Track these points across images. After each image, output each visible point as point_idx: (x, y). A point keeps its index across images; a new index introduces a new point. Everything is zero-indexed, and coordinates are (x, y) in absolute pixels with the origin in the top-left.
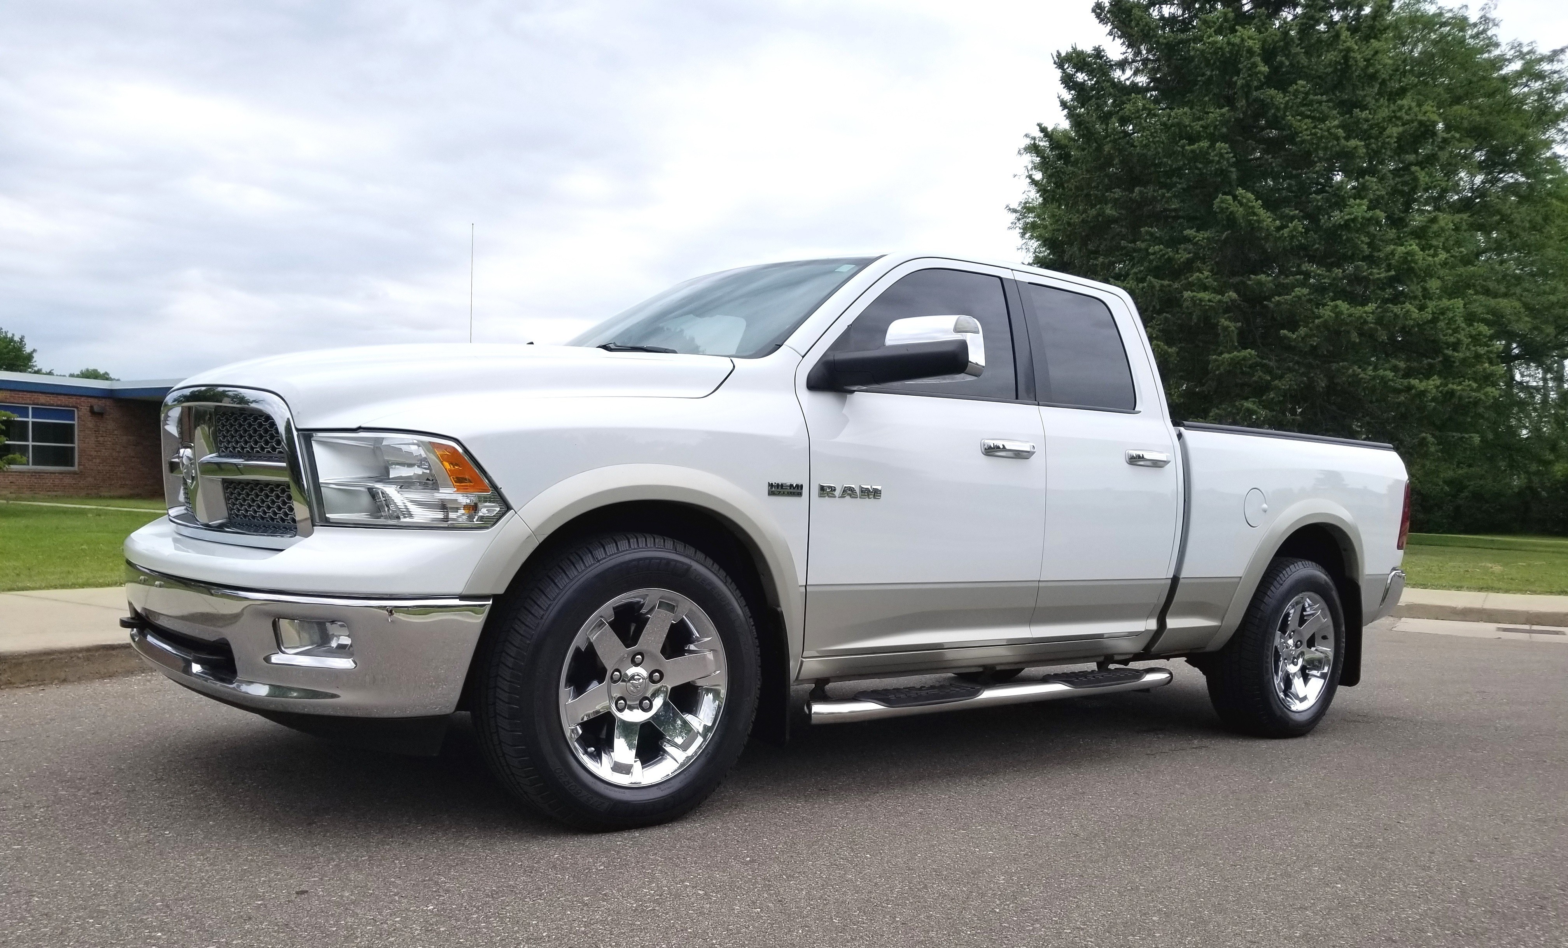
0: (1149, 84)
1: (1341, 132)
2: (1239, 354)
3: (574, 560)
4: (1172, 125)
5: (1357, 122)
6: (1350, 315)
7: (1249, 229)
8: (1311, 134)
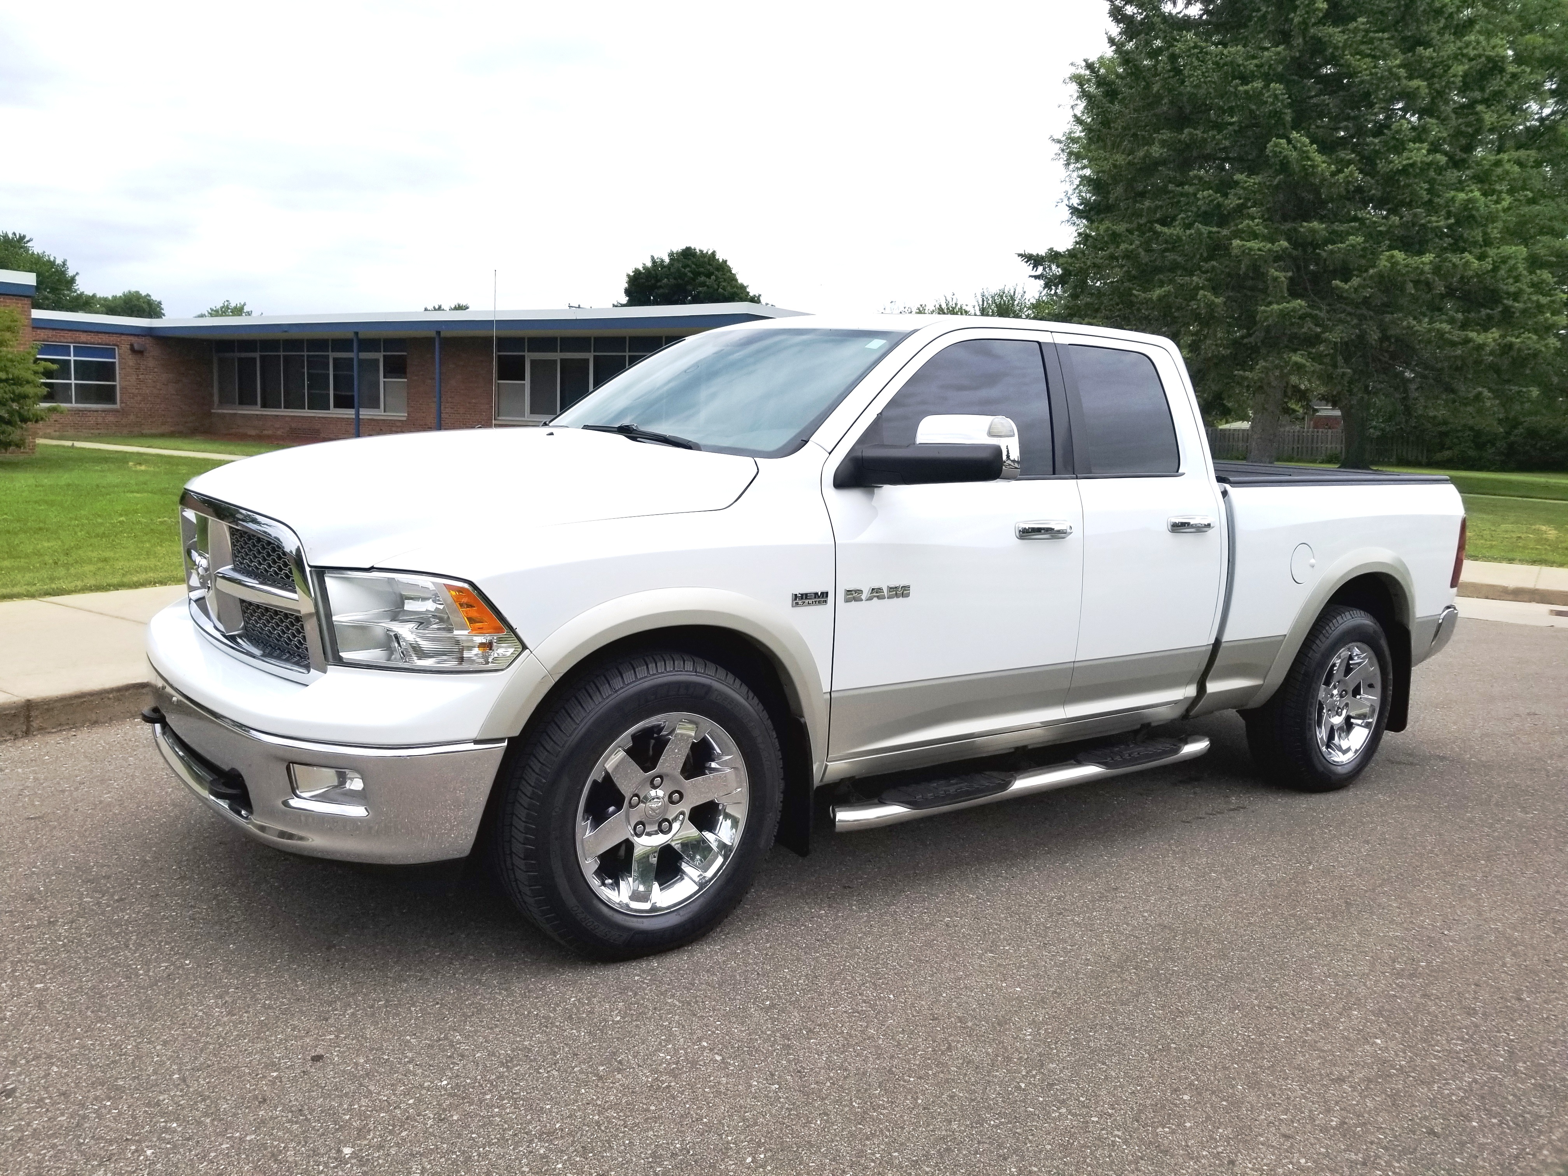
0: (1201, 16)
1: (1402, 72)
2: (1288, 305)
3: (591, 691)
4: (1225, 64)
5: (1420, 61)
6: (1407, 266)
7: (1303, 174)
8: (1371, 74)
